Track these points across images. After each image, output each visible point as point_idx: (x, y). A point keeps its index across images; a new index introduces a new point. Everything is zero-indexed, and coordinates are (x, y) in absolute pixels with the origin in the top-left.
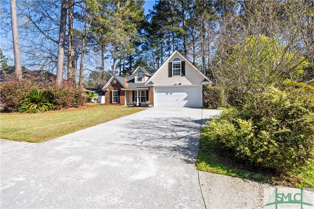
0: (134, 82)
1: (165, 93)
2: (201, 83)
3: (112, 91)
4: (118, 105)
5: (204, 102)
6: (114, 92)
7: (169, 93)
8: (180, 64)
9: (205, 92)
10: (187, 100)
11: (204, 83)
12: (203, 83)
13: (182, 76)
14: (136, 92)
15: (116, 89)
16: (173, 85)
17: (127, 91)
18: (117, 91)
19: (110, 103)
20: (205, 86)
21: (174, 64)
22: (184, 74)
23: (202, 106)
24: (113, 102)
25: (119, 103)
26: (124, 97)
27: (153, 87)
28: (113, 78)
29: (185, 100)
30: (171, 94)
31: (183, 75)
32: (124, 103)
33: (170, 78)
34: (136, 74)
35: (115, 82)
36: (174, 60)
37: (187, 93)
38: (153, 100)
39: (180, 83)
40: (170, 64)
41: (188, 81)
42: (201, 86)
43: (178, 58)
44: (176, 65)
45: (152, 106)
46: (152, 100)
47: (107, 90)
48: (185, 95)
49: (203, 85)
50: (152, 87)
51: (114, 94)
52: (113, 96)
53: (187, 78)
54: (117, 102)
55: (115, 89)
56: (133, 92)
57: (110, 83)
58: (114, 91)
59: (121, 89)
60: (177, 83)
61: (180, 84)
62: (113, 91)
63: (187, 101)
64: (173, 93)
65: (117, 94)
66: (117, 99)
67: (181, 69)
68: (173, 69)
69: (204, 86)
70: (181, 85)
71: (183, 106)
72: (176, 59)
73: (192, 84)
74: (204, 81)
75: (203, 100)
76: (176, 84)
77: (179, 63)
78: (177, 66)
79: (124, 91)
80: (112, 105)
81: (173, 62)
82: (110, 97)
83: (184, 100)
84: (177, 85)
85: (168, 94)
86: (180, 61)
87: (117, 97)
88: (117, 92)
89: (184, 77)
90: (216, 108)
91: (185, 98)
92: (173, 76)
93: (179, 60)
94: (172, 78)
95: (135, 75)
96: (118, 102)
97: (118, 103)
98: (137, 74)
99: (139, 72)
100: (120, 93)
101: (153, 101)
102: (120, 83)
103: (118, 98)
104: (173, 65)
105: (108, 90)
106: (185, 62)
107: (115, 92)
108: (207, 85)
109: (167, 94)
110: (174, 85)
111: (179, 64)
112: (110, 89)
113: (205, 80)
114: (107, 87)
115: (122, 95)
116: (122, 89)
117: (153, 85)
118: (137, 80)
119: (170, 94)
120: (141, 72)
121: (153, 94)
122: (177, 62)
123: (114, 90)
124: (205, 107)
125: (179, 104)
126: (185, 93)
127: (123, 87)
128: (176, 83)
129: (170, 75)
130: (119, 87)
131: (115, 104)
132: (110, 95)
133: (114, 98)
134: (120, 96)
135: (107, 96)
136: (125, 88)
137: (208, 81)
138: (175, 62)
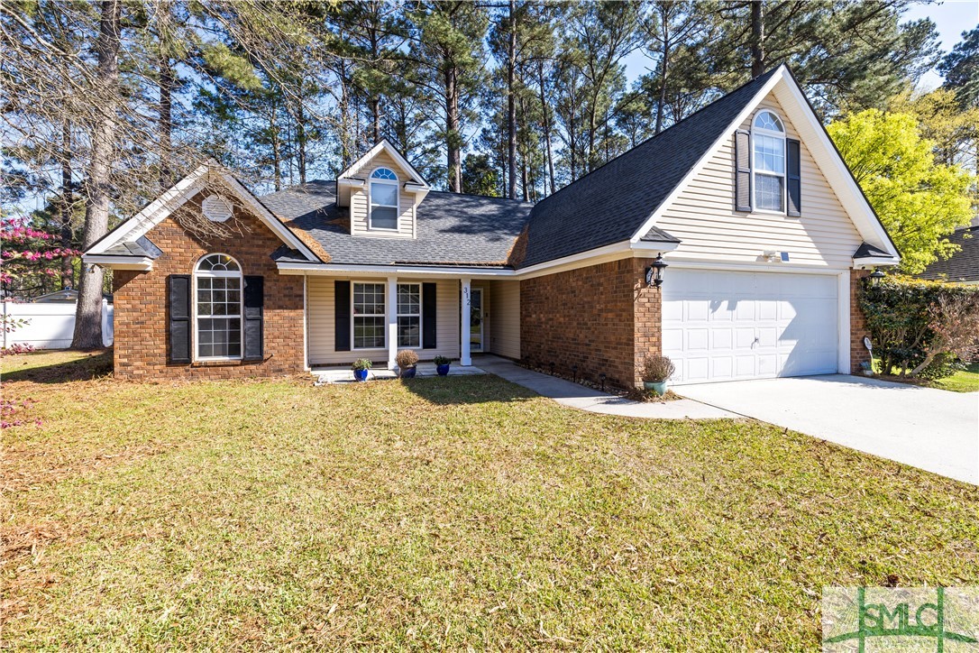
0: (346, 229)
1: (706, 304)
3: (188, 278)
4: (252, 375)
6: (203, 282)
7: (725, 304)
10: (792, 338)
11: (866, 262)
12: (856, 262)
13: (790, 215)
14: (381, 288)
16: (754, 259)
17: (311, 278)
18: (238, 274)
19: (170, 363)
24: (196, 358)
25: (256, 357)
26: (294, 322)
29: (784, 337)
30: (732, 307)
31: (794, 211)
32: (298, 357)
33: (740, 219)
34: (361, 184)
35: (215, 211)
36: (757, 124)
37: (793, 304)
39: (785, 249)
40: (743, 138)
41: (813, 245)
44: (766, 150)
46: (653, 349)
51: (204, 297)
52: (196, 317)
53: (809, 231)
54: (234, 350)
55: (214, 259)
57: (166, 213)
58: (207, 274)
59: (275, 266)
60: (773, 253)
61: (785, 256)
62: (197, 273)
63: (790, 345)
64: (741, 304)
65: (234, 296)
66: (235, 336)
67: (785, 175)
68: (754, 170)
70: (791, 261)
75: (855, 340)
76: (767, 257)
78: (770, 157)
79: (297, 280)
80: (192, 376)
81: (755, 130)
82: (170, 320)
83: (780, 339)
84: (771, 261)
85: (719, 304)
86: (783, 136)
87: (235, 322)
88: (234, 282)
91: (785, 329)
92: (755, 209)
93: (779, 127)
94: (749, 220)
95: (357, 190)
96: (245, 349)
97: (244, 362)
98: (370, 185)
99: (376, 175)
100: (262, 293)
102: (261, 225)
103: (243, 325)
104: (755, 147)
105: (148, 264)
106: (801, 145)
107: (219, 282)
109: (714, 307)
110: (759, 258)
112: (164, 257)
113: (869, 248)
114: (133, 238)
115: (279, 307)
116: (286, 267)
118: (366, 220)
119: (728, 309)
120: (393, 177)
123: (205, 266)
125: (762, 361)
126: (783, 303)
127: (297, 254)
128: (770, 249)
129: (743, 204)
130: (255, 250)
131: (215, 365)
132: (168, 306)
133: (202, 323)
134: (267, 316)
135: (134, 309)
136: (311, 257)
137: (880, 251)
138: (762, 137)
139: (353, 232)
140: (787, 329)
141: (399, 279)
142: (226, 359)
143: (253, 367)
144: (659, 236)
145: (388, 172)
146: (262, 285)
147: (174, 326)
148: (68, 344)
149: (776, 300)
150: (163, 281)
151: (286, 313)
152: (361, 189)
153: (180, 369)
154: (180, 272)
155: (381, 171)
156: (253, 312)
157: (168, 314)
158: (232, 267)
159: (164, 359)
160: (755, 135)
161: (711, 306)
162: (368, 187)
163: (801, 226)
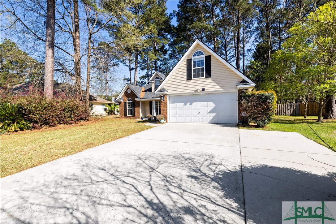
1: (183, 104)
2: (236, 86)
3: (126, 103)
4: (133, 118)
5: (242, 116)
7: (189, 104)
8: (203, 61)
9: (244, 100)
11: (242, 87)
12: (239, 87)
13: (206, 77)
16: (193, 91)
17: (142, 102)
18: (132, 102)
19: (125, 116)
20: (243, 92)
22: (209, 74)
23: (238, 123)
24: (128, 115)
26: (139, 109)
27: (166, 95)
28: (126, 87)
29: (211, 112)
30: (191, 104)
31: (208, 76)
32: (140, 116)
33: (189, 82)
34: (153, 81)
35: (129, 92)
36: (195, 55)
37: (214, 102)
38: (166, 113)
39: (203, 88)
40: (189, 61)
42: (236, 91)
43: (200, 52)
44: (198, 61)
45: (165, 122)
47: (121, 101)
48: (211, 105)
49: (239, 90)
50: (164, 95)
51: (128, 106)
52: (127, 108)
53: (214, 81)
54: (132, 114)
55: (129, 99)
56: (150, 102)
57: (124, 93)
58: (128, 102)
59: (135, 100)
60: (199, 89)
61: (203, 89)
62: (127, 102)
63: (214, 115)
64: (194, 104)
65: (131, 106)
66: (132, 112)
67: (204, 67)
68: (193, 68)
69: (241, 92)
70: (205, 91)
71: (209, 122)
72: (197, 53)
73: (222, 89)
74: (242, 84)
75: (240, 113)
76: (197, 91)
77: (202, 59)
78: (197, 64)
79: (139, 102)
80: (127, 118)
81: (193, 58)
82: (124, 109)
83: (209, 113)
84: (199, 91)
86: (204, 56)
89: (209, 79)
90: (262, 127)
91: (210, 110)
93: (202, 54)
94: (191, 81)
95: (152, 83)
97: (133, 116)
98: (155, 81)
100: (134, 105)
102: (134, 93)
103: (133, 110)
104: (194, 62)
106: (211, 56)
107: (130, 103)
108: (246, 90)
109: (185, 105)
110: (195, 91)
111: (201, 61)
112: (124, 100)
113: (244, 82)
114: (120, 97)
115: (137, 107)
116: (137, 100)
117: (166, 92)
118: (154, 88)
119: (190, 105)
121: (166, 105)
122: (199, 58)
123: (128, 101)
124: (243, 123)
125: (202, 118)
126: (210, 102)
128: (197, 88)
129: (189, 78)
130: (134, 97)
131: (129, 117)
132: (124, 107)
133: (128, 110)
134: (135, 108)
135: (121, 108)
136: (139, 98)
137: (247, 82)
138: (195, 59)
139: (152, 91)
140: (212, 110)
141: (155, 100)
142: (131, 116)
144: (164, 90)
145: (158, 77)
146: (134, 103)
149: (207, 101)
150: (124, 103)
151: (138, 108)
152: (153, 82)
155: (157, 78)
156: (133, 107)
158: (131, 101)
160: (193, 59)
161: (184, 105)
162: (155, 82)
163: (211, 80)
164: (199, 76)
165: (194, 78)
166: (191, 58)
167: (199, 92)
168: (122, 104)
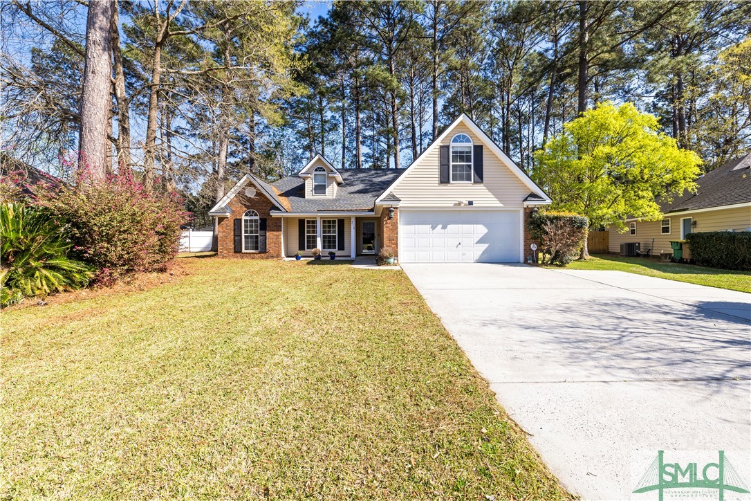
0: (303, 196)
1: (428, 227)
2: (521, 202)
3: (241, 220)
4: (262, 258)
5: (530, 250)
6: (246, 221)
7: (440, 226)
8: (470, 152)
10: (484, 243)
11: (531, 203)
12: (526, 203)
13: (475, 182)
14: (314, 222)
15: (253, 212)
16: (452, 205)
17: (286, 219)
18: (257, 218)
19: (235, 252)
21: (456, 149)
22: (480, 177)
23: (523, 261)
24: (244, 251)
25: (264, 251)
26: (278, 237)
27: (400, 208)
28: (245, 181)
29: (481, 241)
30: (444, 227)
31: (479, 180)
32: (280, 251)
33: (443, 187)
34: (310, 175)
35: (250, 193)
36: (455, 141)
37: (485, 225)
39: (470, 200)
40: (444, 149)
41: (493, 197)
42: (520, 210)
43: (464, 137)
44: (461, 152)
45: (395, 261)
46: (393, 246)
47: (226, 214)
48: (481, 230)
50: (395, 208)
51: (246, 227)
52: (243, 234)
53: (489, 189)
54: (257, 248)
55: (249, 212)
56: (301, 222)
57: (234, 195)
58: (247, 218)
59: (270, 214)
60: (463, 201)
61: (471, 203)
62: (244, 218)
63: (484, 246)
64: (449, 227)
65: (257, 227)
66: (257, 242)
67: (472, 164)
68: (451, 163)
69: (529, 213)
70: (474, 205)
71: (475, 261)
72: (459, 137)
73: (502, 205)
74: (529, 199)
76: (459, 204)
77: (467, 150)
78: (461, 156)
79: (279, 219)
80: (242, 258)
81: (452, 145)
82: (235, 235)
83: (477, 243)
84: (463, 205)
85: (436, 227)
86: (471, 145)
87: (257, 237)
88: (256, 221)
89: (480, 187)
92: (451, 182)
93: (468, 141)
94: (448, 187)
95: (308, 178)
96: (260, 248)
97: (260, 253)
99: (316, 170)
100: (265, 224)
101: (397, 247)
102: (266, 198)
103: (260, 238)
104: (453, 152)
105: (228, 215)
106: (484, 147)
107: (251, 221)
108: (538, 208)
109: (433, 228)
110: (455, 204)
111: (467, 152)
112: (233, 212)
113: (533, 195)
114: (223, 206)
115: (273, 231)
116: (274, 214)
117: (399, 203)
118: (312, 190)
119: (442, 228)
120: (324, 170)
122: (463, 147)
123: (246, 215)
125: (463, 254)
126: (479, 225)
127: (277, 209)
128: (459, 200)
129: (444, 180)
130: (264, 208)
131: (250, 254)
132: (234, 230)
133: (246, 237)
134: (268, 234)
135: (224, 232)
136: (283, 210)
137: (540, 197)
138: (457, 147)
139: (306, 197)
140: (481, 239)
141: (321, 218)
142: (254, 251)
143: (263, 255)
144: (393, 198)
145: (322, 168)
146: (266, 222)
147: (236, 238)
148: (210, 249)
149: (473, 224)
150: (233, 221)
151: (275, 233)
152: (309, 177)
153: (238, 255)
154: (238, 217)
155: (318, 168)
156: (263, 232)
157: (234, 234)
158: (256, 215)
159: (233, 250)
160: (453, 147)
161: (431, 227)
162: (313, 176)
163: (484, 188)
164: (461, 179)
165: (453, 180)
166: (448, 144)
167: (462, 207)
168: (230, 223)
